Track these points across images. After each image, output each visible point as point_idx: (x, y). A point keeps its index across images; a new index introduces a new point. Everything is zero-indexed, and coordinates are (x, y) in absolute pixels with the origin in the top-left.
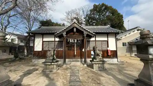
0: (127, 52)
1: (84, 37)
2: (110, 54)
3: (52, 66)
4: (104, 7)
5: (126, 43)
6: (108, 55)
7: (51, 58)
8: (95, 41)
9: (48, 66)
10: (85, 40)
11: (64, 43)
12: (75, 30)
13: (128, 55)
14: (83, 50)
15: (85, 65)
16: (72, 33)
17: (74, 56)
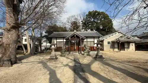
0: (110, 48)
1: (80, 39)
2: (95, 49)
3: (65, 54)
4: (97, 13)
5: (110, 42)
6: (94, 49)
7: (64, 50)
8: (87, 41)
9: (63, 54)
10: (80, 41)
11: (69, 43)
12: (75, 36)
13: (112, 50)
14: (80, 47)
15: (81, 54)
16: (73, 38)
17: (75, 50)
